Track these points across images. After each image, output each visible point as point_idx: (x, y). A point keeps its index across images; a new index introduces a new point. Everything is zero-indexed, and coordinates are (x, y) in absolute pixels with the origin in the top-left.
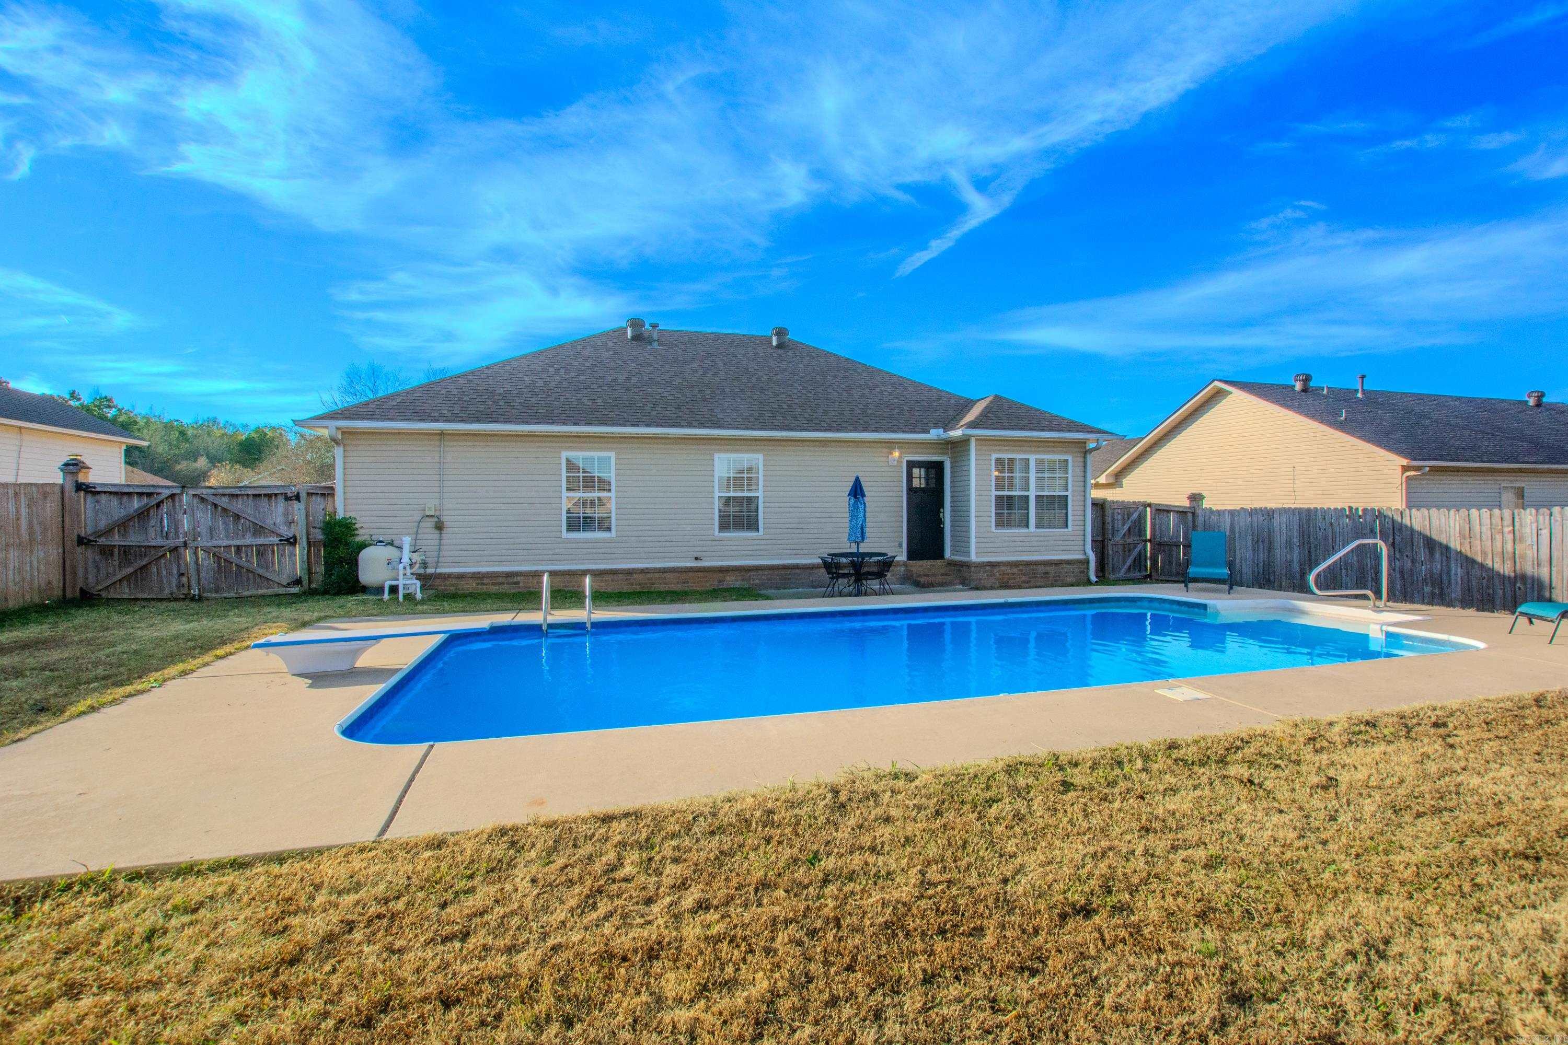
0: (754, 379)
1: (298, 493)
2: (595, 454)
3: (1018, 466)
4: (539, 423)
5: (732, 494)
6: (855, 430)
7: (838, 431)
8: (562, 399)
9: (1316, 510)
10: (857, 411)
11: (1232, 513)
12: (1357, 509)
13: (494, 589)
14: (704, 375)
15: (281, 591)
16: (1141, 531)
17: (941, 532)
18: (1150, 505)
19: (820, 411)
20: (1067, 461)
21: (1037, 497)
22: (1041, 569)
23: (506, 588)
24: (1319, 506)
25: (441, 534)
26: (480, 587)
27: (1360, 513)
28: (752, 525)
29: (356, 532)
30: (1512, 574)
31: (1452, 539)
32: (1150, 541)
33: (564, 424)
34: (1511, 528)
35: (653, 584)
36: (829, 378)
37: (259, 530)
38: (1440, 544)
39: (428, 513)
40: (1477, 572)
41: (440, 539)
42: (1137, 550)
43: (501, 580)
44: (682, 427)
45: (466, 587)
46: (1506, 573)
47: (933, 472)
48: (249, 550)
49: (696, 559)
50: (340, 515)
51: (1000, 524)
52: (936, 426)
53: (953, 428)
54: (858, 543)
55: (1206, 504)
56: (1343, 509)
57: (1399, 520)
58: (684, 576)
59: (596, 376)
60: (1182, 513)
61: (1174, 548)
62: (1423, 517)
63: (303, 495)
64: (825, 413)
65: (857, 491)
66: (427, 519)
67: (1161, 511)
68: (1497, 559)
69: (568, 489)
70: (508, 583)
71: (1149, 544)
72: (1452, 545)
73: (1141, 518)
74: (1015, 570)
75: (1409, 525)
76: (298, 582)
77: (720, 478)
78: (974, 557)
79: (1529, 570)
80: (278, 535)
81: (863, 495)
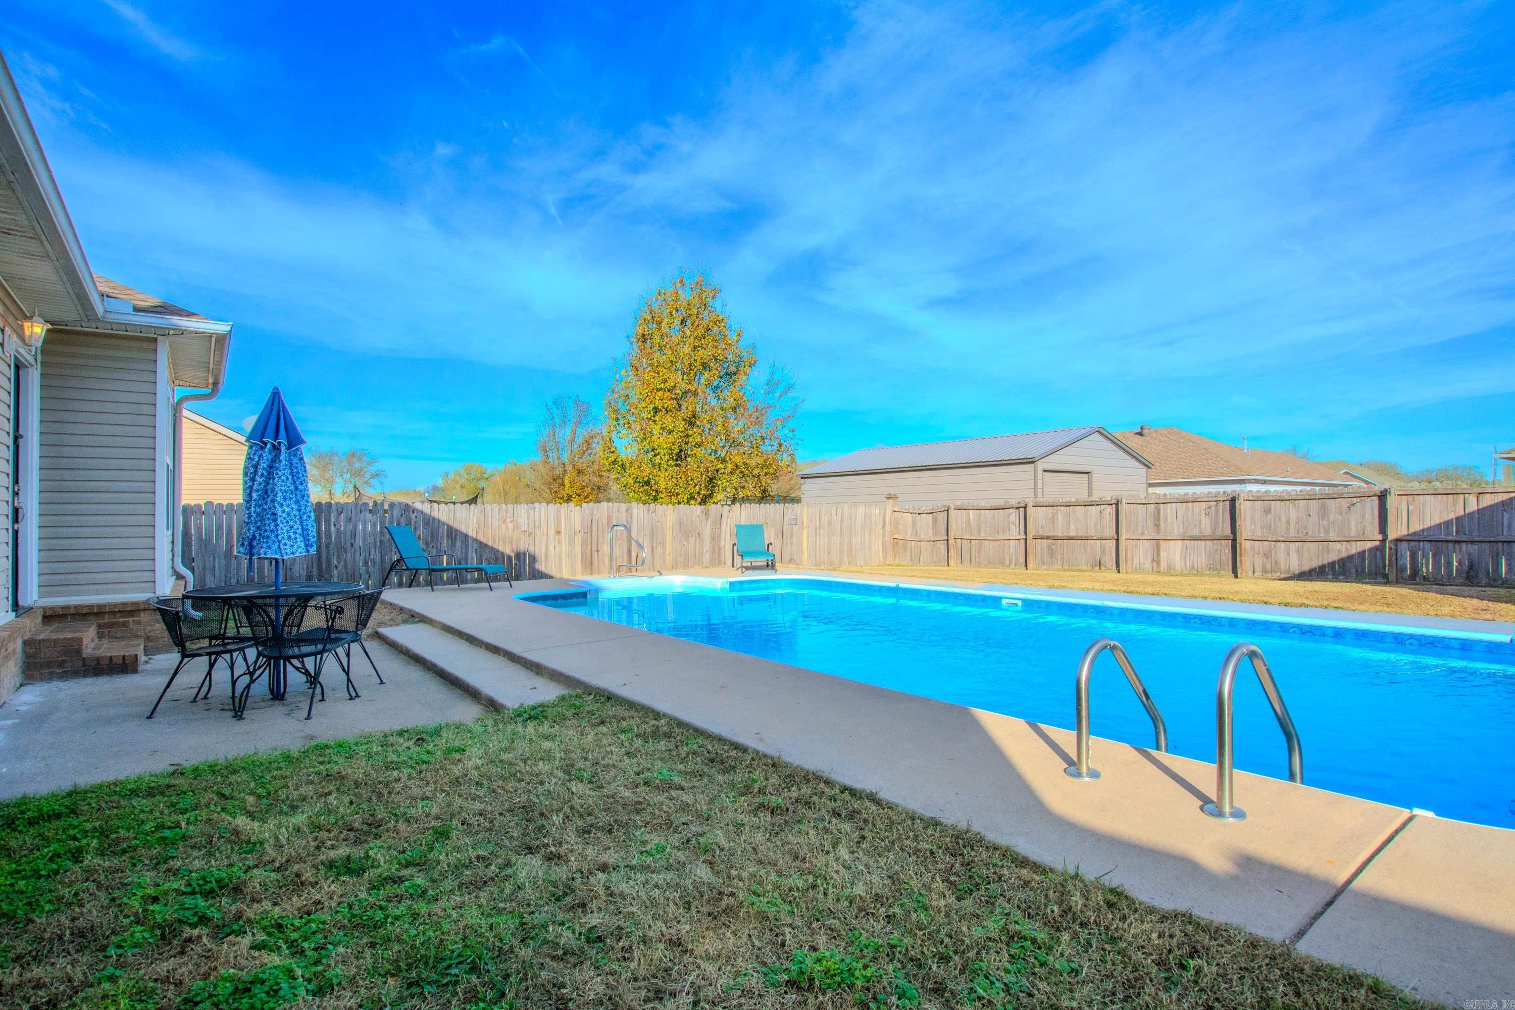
27: (386, 507)
30: (511, 553)
31: (471, 528)
34: (512, 519)
38: (461, 533)
57: (429, 513)
62: (450, 512)
68: (502, 543)
72: (470, 534)
75: (436, 516)
79: (522, 548)
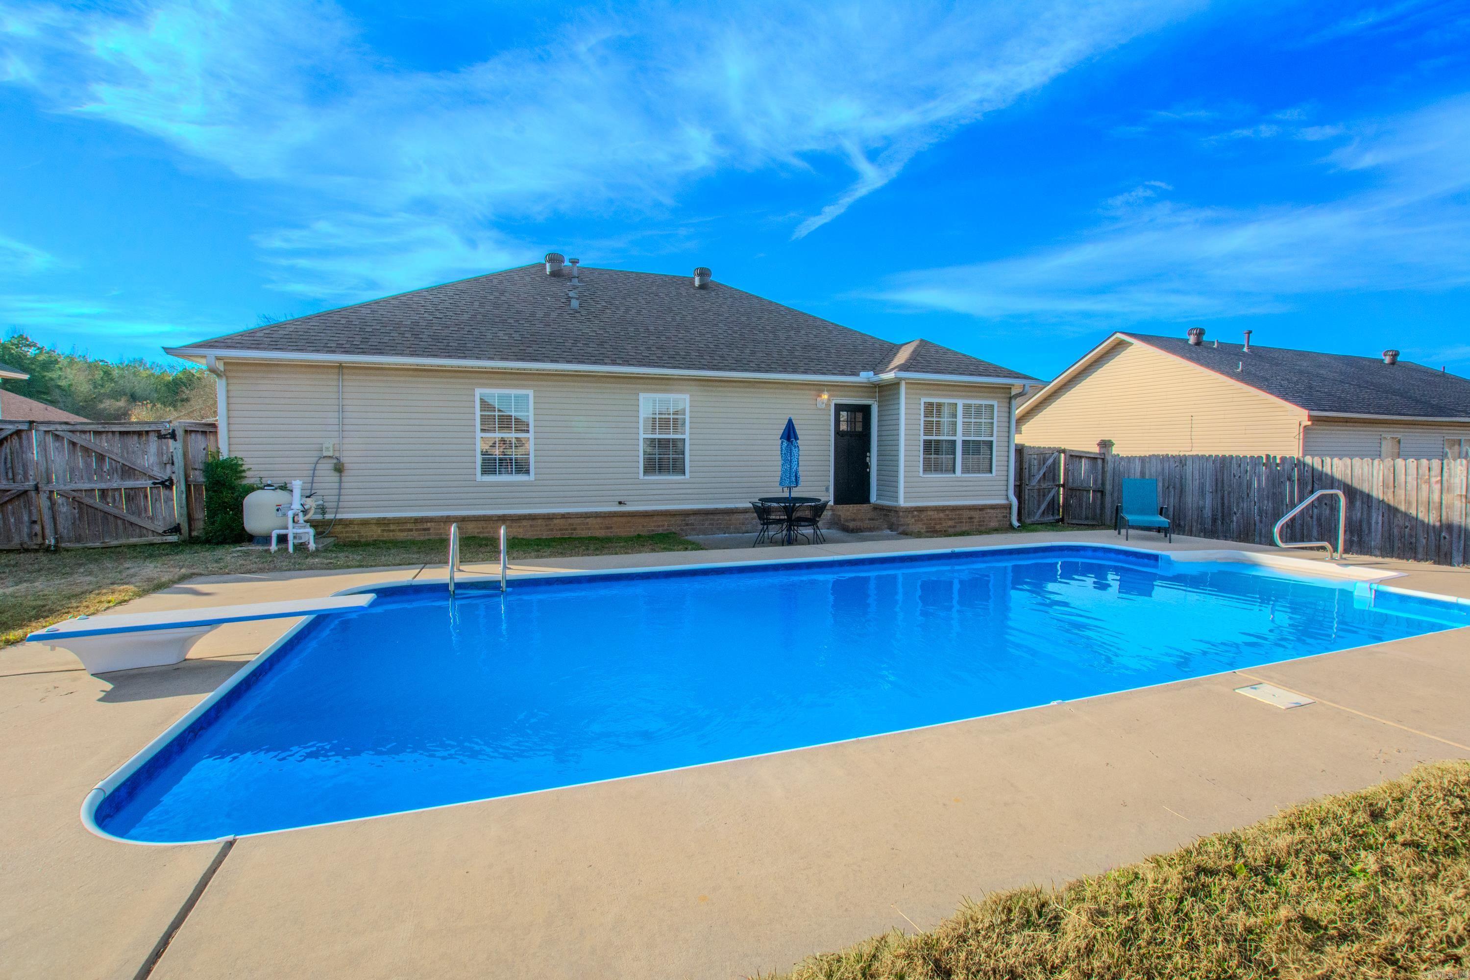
0: (678, 318)
1: (174, 431)
2: (513, 392)
3: (946, 411)
4: (450, 357)
5: (657, 436)
6: (785, 371)
7: (767, 371)
8: (475, 332)
9: (1231, 457)
10: (785, 353)
11: (1142, 459)
12: (1275, 457)
13: (401, 536)
14: (627, 311)
15: (157, 539)
16: (1055, 477)
17: (868, 476)
18: (1064, 451)
19: (748, 351)
20: (992, 406)
21: (965, 442)
22: (966, 514)
23: (415, 535)
24: (1234, 454)
25: (341, 476)
26: (385, 534)
27: (1278, 461)
28: (678, 467)
29: (243, 474)
30: (1438, 524)
31: (1375, 487)
32: (1063, 486)
33: (478, 358)
34: (1439, 478)
35: (575, 529)
36: (754, 319)
37: (128, 471)
38: (1362, 493)
39: (325, 454)
40: (1399, 521)
41: (340, 482)
42: (1051, 495)
43: (409, 526)
44: (606, 364)
45: (369, 534)
46: (1431, 522)
47: (859, 416)
48: (117, 494)
49: (620, 503)
50: (224, 455)
51: (927, 468)
52: (864, 369)
53: (882, 371)
54: (790, 488)
55: (1115, 451)
56: (1260, 457)
57: (1320, 468)
58: (607, 521)
59: (513, 311)
60: (1093, 459)
61: (1085, 493)
62: (1346, 466)
63: (180, 433)
64: (753, 353)
65: (790, 434)
66: (325, 461)
67: (1075, 457)
68: (1421, 509)
69: (483, 430)
70: (417, 530)
71: (1061, 489)
72: (1374, 494)
73: (1056, 463)
74: (942, 515)
75: (1329, 472)
76: (176, 529)
77: (646, 420)
78: (902, 502)
79: (1455, 519)
80: (150, 477)
81: (796, 438)
